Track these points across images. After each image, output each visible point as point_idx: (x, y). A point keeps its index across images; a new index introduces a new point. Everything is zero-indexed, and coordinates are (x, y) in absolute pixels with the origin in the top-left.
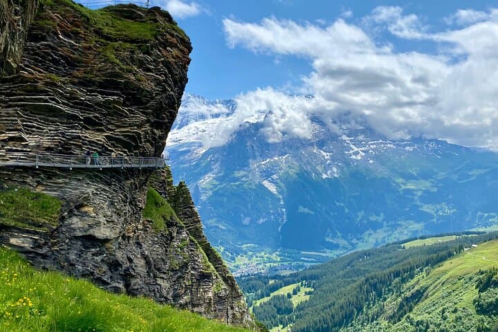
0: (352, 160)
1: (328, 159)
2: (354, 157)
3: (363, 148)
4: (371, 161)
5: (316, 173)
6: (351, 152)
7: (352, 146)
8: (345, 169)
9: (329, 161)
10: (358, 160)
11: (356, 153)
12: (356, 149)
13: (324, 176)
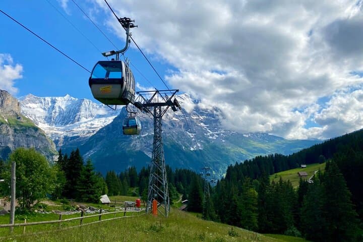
0: (210, 139)
1: (192, 138)
2: (211, 137)
3: (216, 132)
4: (223, 141)
5: (185, 146)
6: (208, 134)
7: (208, 130)
8: (206, 144)
9: (193, 139)
10: (214, 140)
11: (212, 135)
12: (211, 133)
13: (192, 149)
